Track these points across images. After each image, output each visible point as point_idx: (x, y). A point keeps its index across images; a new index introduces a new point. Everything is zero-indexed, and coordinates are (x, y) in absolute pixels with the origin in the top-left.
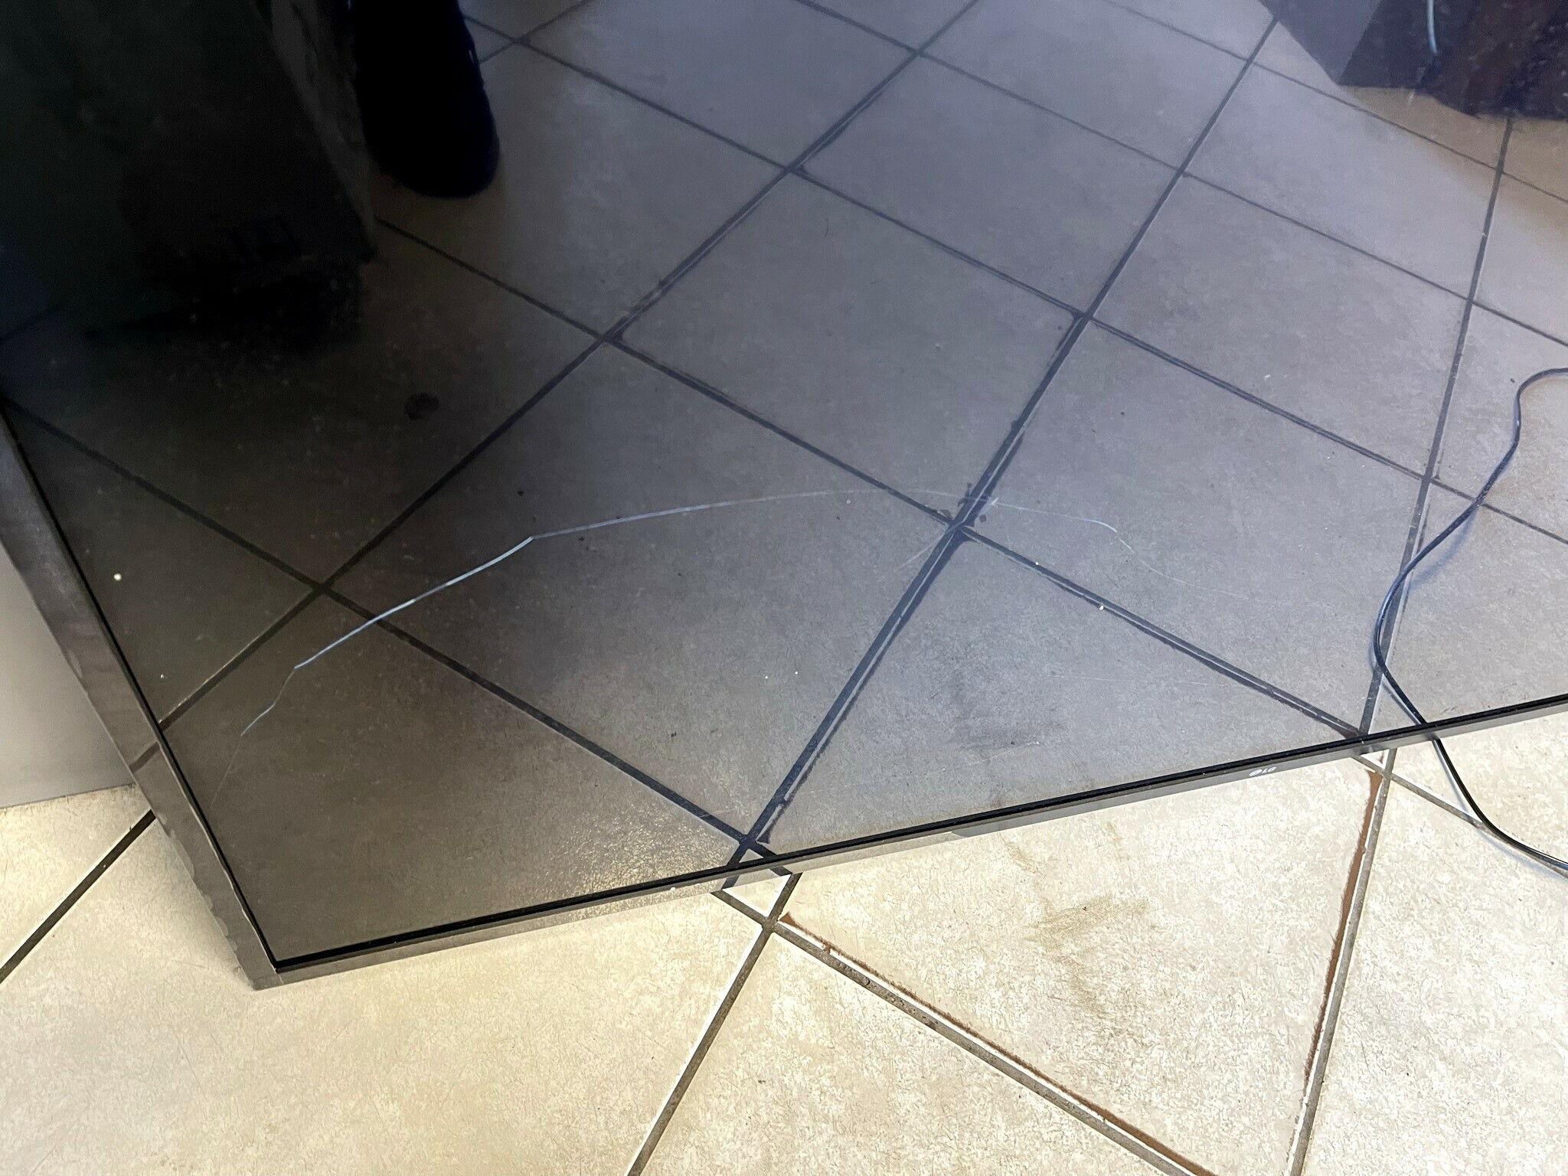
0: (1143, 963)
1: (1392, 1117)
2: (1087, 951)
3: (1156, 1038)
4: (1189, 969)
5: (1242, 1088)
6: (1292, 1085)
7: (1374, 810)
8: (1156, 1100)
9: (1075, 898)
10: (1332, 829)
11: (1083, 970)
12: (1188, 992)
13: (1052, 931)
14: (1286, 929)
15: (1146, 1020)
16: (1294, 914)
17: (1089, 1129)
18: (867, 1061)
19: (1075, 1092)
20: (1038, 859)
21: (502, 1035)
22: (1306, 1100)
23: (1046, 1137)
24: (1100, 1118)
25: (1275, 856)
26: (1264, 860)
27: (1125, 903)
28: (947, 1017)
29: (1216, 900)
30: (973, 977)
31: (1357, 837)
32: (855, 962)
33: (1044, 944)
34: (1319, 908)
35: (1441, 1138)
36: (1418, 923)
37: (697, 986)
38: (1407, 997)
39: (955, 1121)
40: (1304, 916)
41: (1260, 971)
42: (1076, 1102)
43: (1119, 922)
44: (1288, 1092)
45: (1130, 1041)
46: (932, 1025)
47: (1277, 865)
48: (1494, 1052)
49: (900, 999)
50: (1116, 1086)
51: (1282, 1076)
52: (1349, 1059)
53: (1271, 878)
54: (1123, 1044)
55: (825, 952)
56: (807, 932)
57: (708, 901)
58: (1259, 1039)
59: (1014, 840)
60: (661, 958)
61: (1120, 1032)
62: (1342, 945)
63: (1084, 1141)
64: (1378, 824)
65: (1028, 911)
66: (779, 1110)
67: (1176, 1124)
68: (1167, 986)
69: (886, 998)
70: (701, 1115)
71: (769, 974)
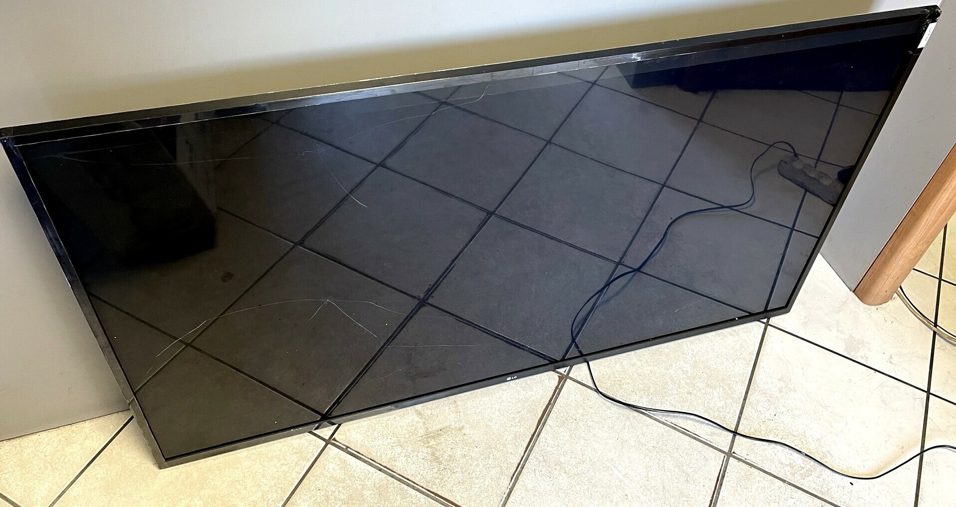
0: (458, 446)
1: (541, 492)
2: (439, 444)
3: (459, 470)
4: (475, 447)
5: (487, 484)
6: (505, 483)
7: (558, 390)
8: (455, 489)
9: (437, 427)
10: (540, 397)
11: (436, 450)
12: (473, 455)
13: (427, 438)
14: (514, 432)
15: (456, 464)
16: (518, 427)
17: (429, 499)
18: (356, 482)
19: (426, 488)
20: (426, 415)
21: (236, 479)
22: (510, 487)
23: (414, 502)
24: (434, 496)
25: (516, 408)
26: (511, 409)
27: (456, 427)
28: (385, 467)
29: (489, 423)
30: (396, 454)
31: (549, 399)
32: (356, 452)
33: (424, 442)
34: (528, 425)
35: (559, 498)
36: (566, 427)
37: (302, 462)
38: (555, 453)
39: (383, 499)
40: (522, 427)
41: (501, 446)
42: (426, 491)
43: (453, 433)
44: (503, 485)
45: (449, 471)
46: (380, 470)
47: (516, 411)
48: (586, 470)
49: (371, 462)
50: (441, 485)
51: (502, 480)
52: (529, 474)
53: (513, 415)
54: (446, 473)
55: (346, 449)
56: (340, 443)
57: (308, 435)
58: (496, 469)
59: (419, 409)
60: (290, 454)
61: (446, 469)
62: (535, 436)
63: (427, 503)
64: (559, 394)
65: (419, 432)
66: (324, 498)
67: (461, 496)
68: (466, 453)
69: (365, 463)
70: (298, 500)
71: (326, 457)
